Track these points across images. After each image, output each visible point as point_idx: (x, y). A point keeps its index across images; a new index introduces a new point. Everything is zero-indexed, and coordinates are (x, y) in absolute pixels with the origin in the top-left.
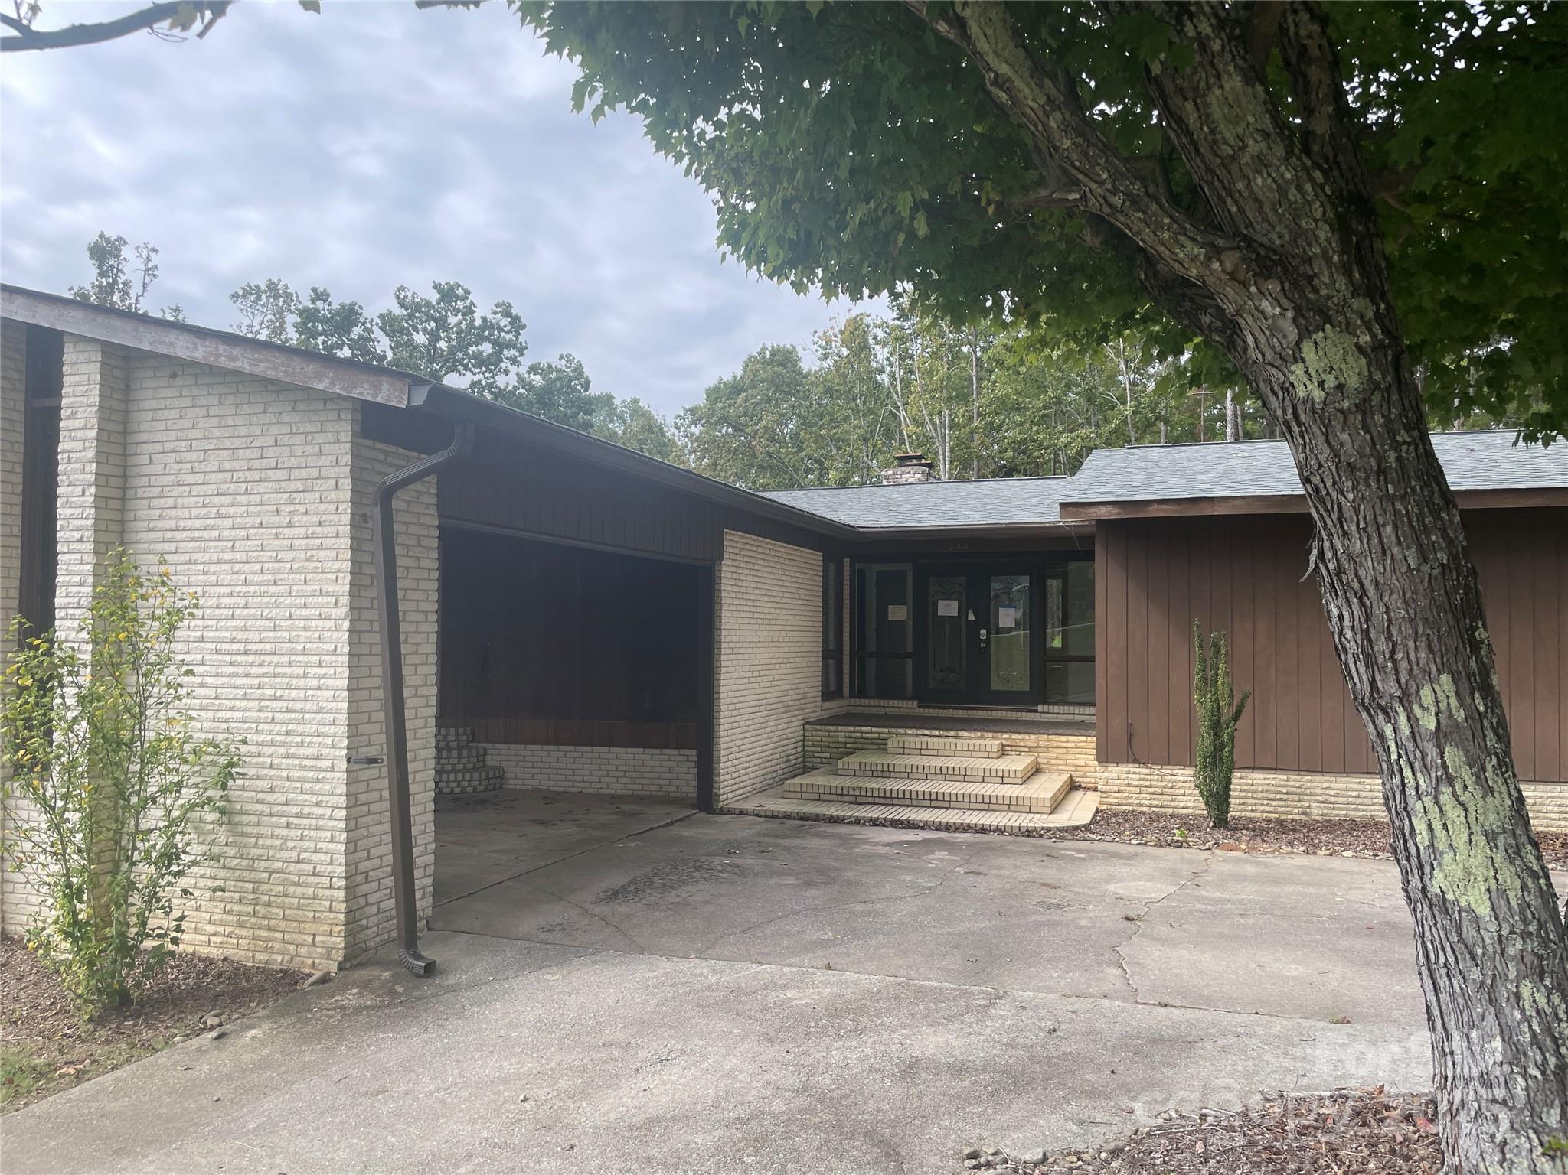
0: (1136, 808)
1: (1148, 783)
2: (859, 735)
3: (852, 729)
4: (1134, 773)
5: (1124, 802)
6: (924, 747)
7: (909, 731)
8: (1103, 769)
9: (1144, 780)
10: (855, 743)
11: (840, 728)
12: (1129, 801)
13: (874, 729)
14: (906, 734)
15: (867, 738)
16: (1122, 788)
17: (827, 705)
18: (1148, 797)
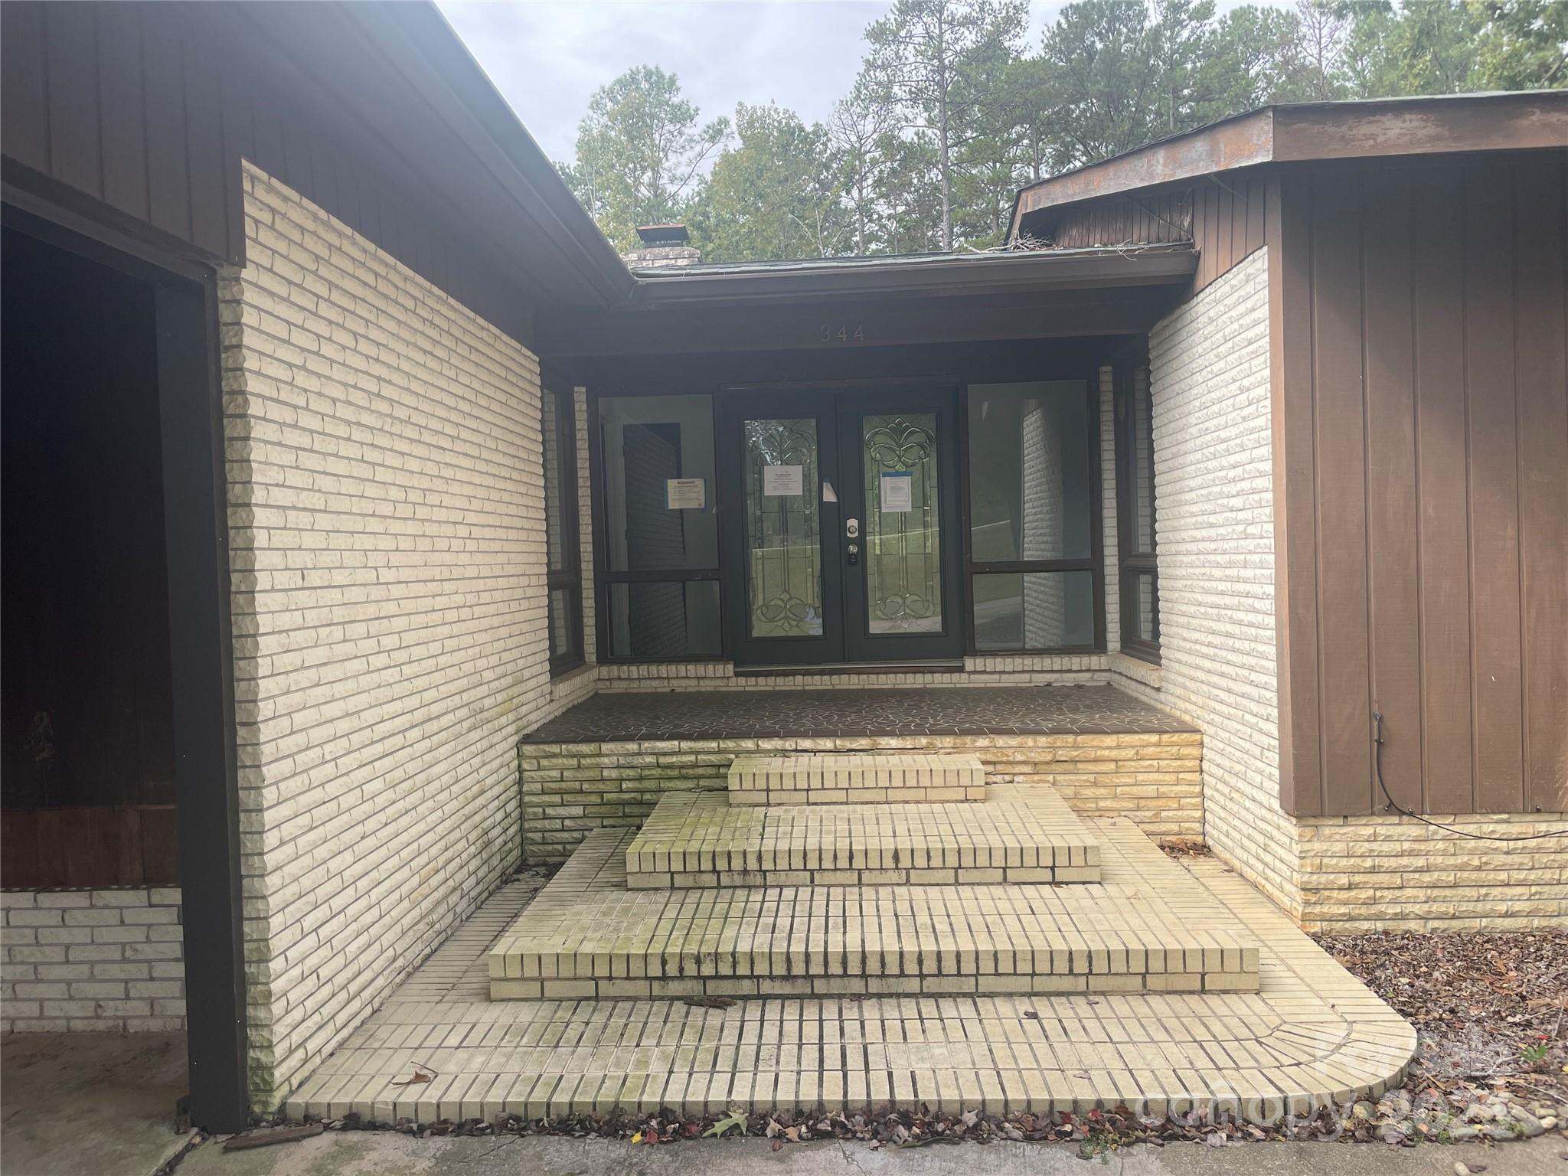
0: (1391, 925)
1: (1421, 862)
2: (649, 759)
3: (632, 747)
4: (1388, 839)
5: (1363, 911)
6: (816, 783)
7: (766, 744)
8: (1308, 832)
9: (1411, 853)
10: (641, 778)
11: (606, 747)
12: (1374, 909)
13: (685, 745)
14: (759, 751)
15: (670, 766)
16: (1357, 878)
17: (563, 688)
18: (1421, 894)
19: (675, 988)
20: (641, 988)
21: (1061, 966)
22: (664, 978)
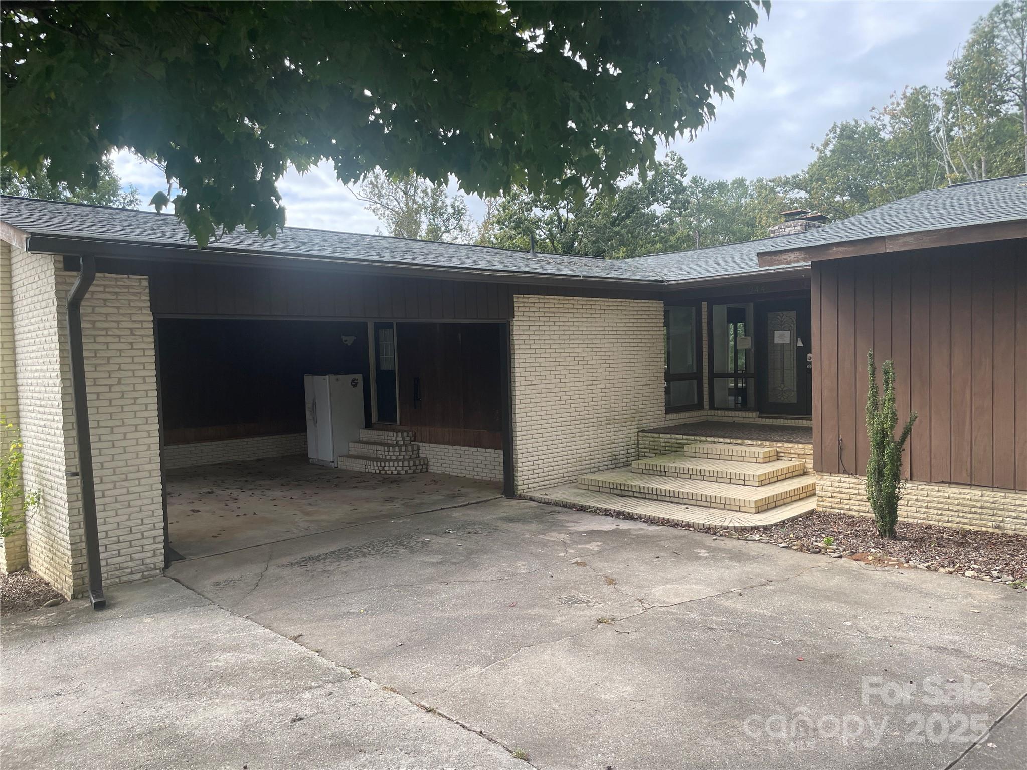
0: (846, 512)
1: (856, 492)
2: (674, 441)
3: (669, 436)
4: (845, 482)
5: (837, 506)
6: (710, 452)
7: (709, 439)
8: (820, 477)
9: (853, 488)
10: (672, 447)
11: (662, 435)
12: (840, 506)
13: (684, 437)
14: (706, 441)
15: (680, 444)
16: (835, 495)
17: (670, 416)
18: (857, 503)
19: (616, 492)
20: (608, 490)
21: (704, 499)
22: (613, 488)
